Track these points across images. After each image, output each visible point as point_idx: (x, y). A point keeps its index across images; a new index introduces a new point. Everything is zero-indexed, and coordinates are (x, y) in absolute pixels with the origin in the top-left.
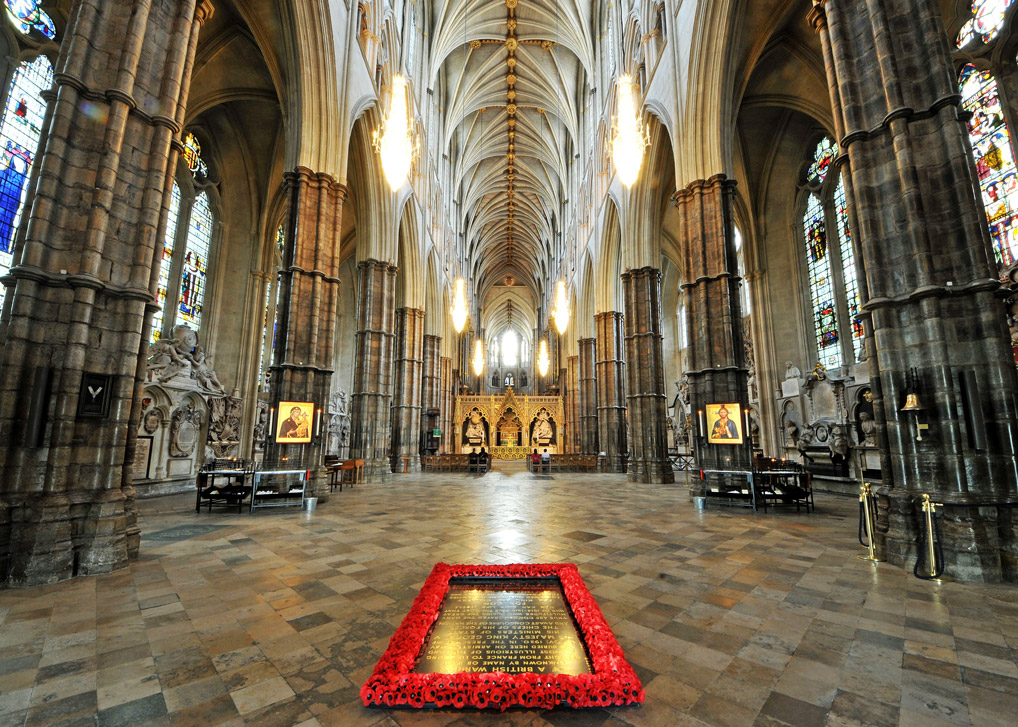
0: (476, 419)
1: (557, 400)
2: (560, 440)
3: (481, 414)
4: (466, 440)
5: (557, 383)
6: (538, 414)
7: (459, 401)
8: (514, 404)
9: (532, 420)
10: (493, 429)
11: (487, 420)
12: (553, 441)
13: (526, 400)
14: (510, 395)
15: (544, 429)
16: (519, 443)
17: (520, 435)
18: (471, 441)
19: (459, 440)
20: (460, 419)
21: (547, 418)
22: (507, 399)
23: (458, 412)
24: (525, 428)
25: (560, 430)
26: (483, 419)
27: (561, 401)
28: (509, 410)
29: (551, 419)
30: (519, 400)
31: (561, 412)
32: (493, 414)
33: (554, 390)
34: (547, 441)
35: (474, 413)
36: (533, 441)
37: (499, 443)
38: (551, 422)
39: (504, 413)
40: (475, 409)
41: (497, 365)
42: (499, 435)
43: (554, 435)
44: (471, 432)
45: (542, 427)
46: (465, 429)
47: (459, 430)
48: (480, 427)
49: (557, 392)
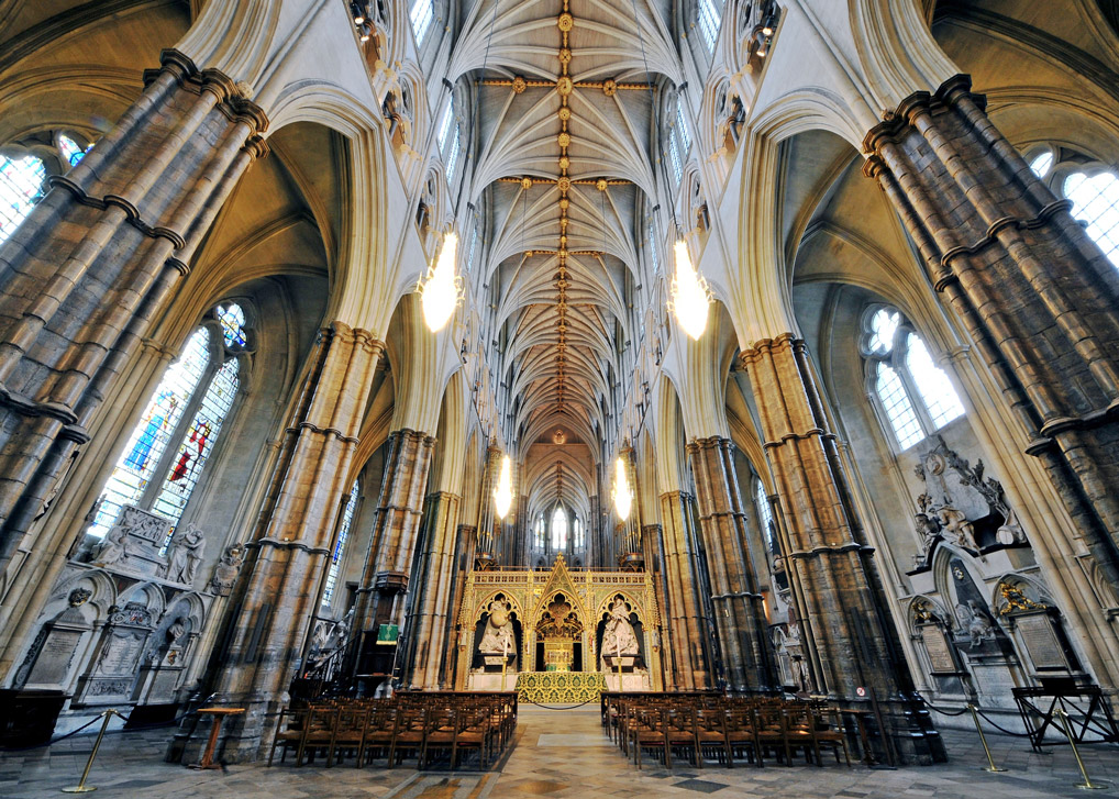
0: (500, 615)
1: (642, 579)
2: (652, 658)
3: (509, 606)
4: (478, 660)
5: (640, 551)
6: (611, 606)
7: (471, 580)
8: (567, 587)
9: (600, 618)
10: (529, 637)
11: (519, 617)
12: (640, 662)
13: (589, 579)
14: (560, 571)
15: (620, 638)
16: (577, 665)
17: (577, 649)
18: (489, 661)
19: (466, 658)
20: (470, 617)
21: (627, 614)
22: (556, 579)
23: (469, 603)
24: (588, 634)
25: (651, 638)
26: (513, 615)
27: (648, 581)
28: (560, 599)
29: (634, 616)
30: (576, 579)
31: (650, 604)
32: (531, 606)
33: (635, 563)
34: (629, 662)
35: (497, 605)
36: (603, 661)
37: (540, 666)
38: (635, 622)
39: (551, 605)
40: (499, 597)
41: (543, 551)
42: (540, 649)
43: (641, 650)
44: (489, 643)
45: (618, 633)
46: (479, 637)
47: (467, 638)
48: (507, 635)
49: (641, 566)
